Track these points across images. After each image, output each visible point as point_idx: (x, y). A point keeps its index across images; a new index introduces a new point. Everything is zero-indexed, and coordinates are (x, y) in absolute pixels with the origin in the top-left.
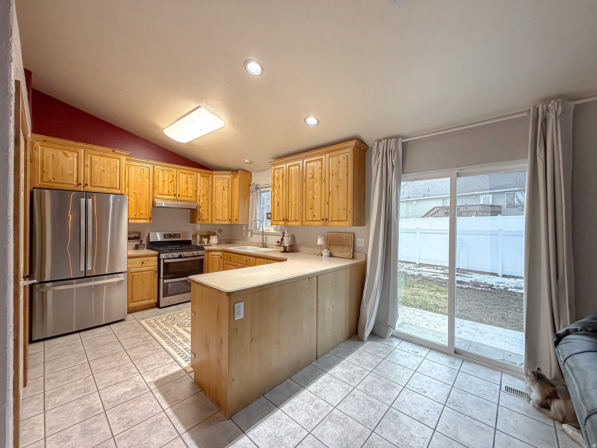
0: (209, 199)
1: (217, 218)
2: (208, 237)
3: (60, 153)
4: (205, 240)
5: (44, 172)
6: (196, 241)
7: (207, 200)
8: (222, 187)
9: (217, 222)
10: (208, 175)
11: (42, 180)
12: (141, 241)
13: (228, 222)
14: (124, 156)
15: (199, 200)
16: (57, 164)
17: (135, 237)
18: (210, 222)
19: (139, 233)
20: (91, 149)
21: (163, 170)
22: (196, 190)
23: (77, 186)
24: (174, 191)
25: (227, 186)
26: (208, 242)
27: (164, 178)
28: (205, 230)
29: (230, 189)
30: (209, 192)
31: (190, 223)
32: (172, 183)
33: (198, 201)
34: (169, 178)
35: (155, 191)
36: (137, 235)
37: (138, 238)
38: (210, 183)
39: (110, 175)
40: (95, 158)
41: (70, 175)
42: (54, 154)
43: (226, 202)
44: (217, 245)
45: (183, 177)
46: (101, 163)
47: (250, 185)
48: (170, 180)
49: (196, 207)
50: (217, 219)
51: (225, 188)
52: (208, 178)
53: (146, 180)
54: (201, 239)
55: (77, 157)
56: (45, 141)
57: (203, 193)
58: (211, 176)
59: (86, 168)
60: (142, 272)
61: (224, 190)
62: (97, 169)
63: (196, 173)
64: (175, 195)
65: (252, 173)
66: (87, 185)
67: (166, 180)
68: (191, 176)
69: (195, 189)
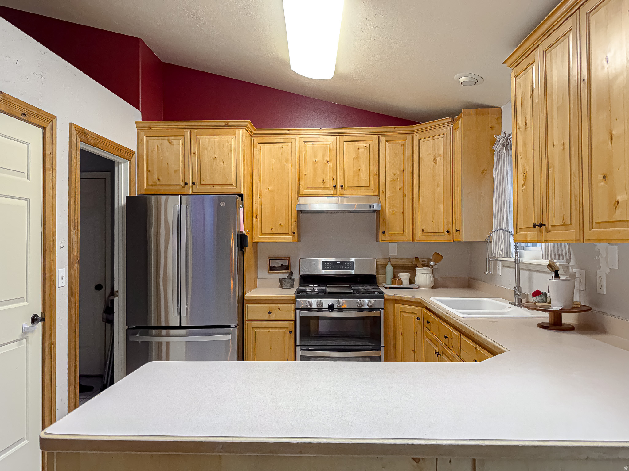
0: (406, 187)
1: (424, 228)
2: (412, 269)
3: (165, 141)
4: (405, 277)
5: (149, 171)
7: (402, 190)
8: (432, 157)
9: (424, 238)
10: (401, 137)
11: (148, 185)
12: (291, 273)
13: (445, 237)
14: (242, 130)
15: (383, 192)
16: (161, 157)
17: (282, 265)
18: (410, 238)
19: (289, 259)
20: (199, 127)
21: (314, 143)
22: (377, 173)
23: (184, 187)
24: (333, 179)
25: (441, 153)
26: (411, 282)
27: (315, 157)
28: (408, 255)
29: (449, 159)
30: (405, 172)
31: (376, 241)
32: (330, 164)
33: (380, 195)
34: (323, 155)
35: (302, 183)
36: (285, 263)
37: (286, 268)
38: (408, 153)
39: (222, 163)
40: (205, 140)
41: (175, 171)
42: (158, 145)
43: (440, 190)
44: (433, 288)
45: (349, 149)
46: (212, 147)
47: (493, 142)
48: (327, 159)
49: (370, 207)
50: (423, 230)
51: (438, 159)
52: (403, 142)
53: (286, 165)
54: (395, 276)
55: (183, 143)
56: (150, 128)
57: (393, 176)
58: (409, 138)
59: (193, 158)
61: (436, 163)
62: (207, 156)
63: (375, 138)
64: (335, 187)
65: (502, 108)
66: (194, 184)
67: (318, 161)
68: (365, 145)
69: (375, 171)
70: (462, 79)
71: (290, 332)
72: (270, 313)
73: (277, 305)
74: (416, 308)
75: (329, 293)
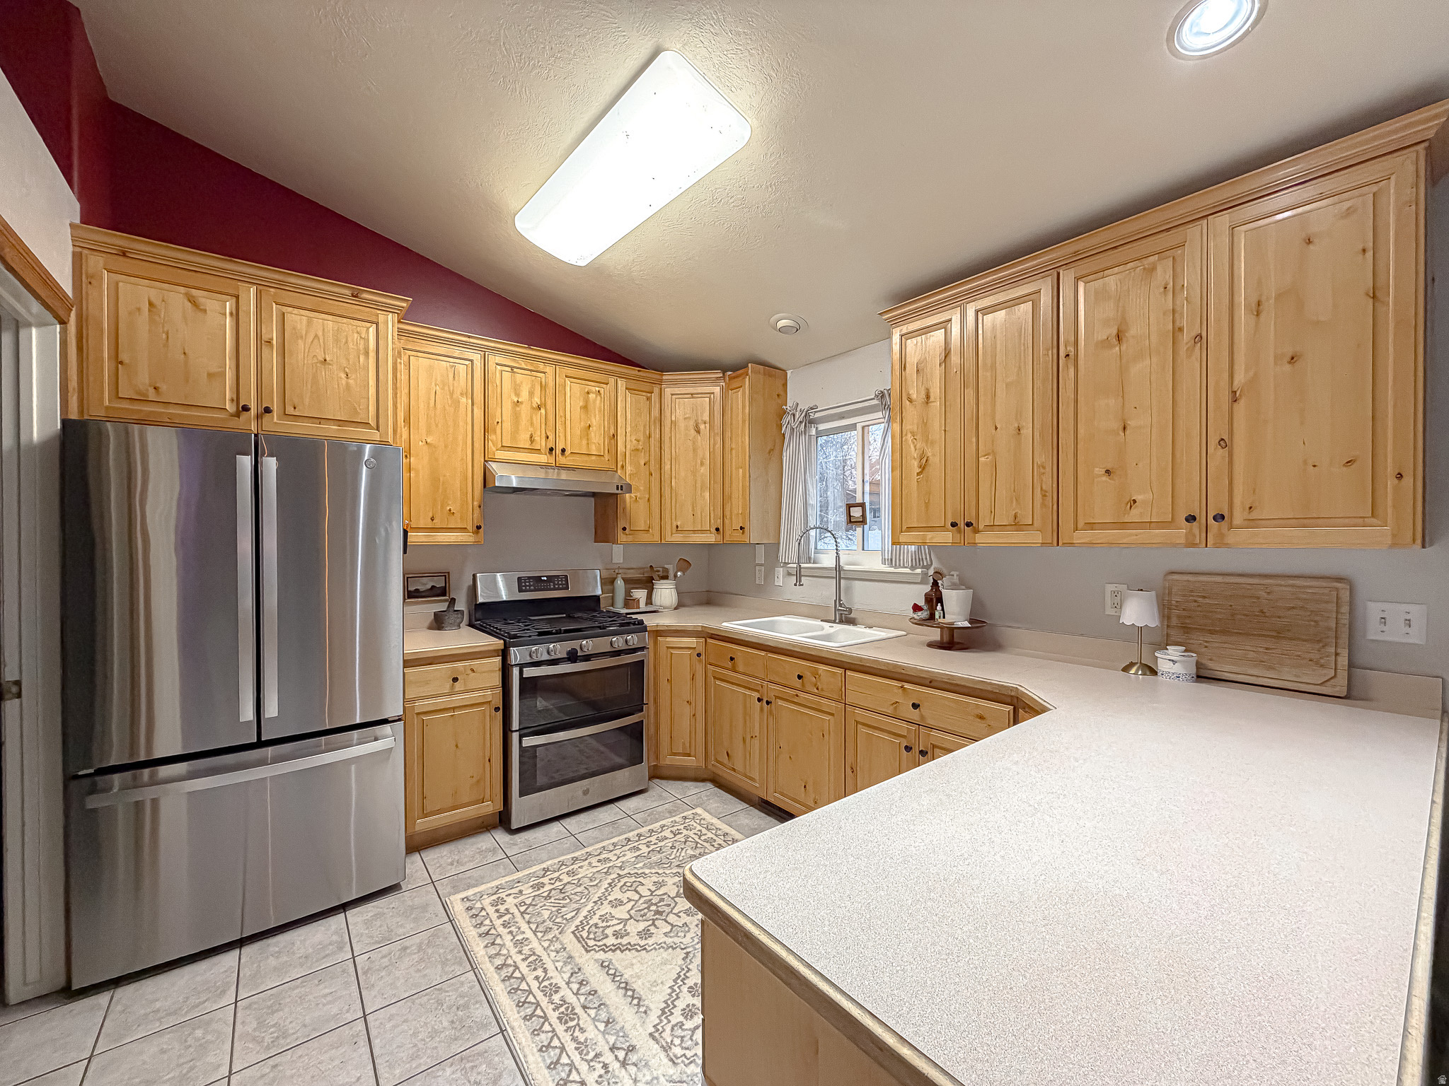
0: (652, 462)
1: (679, 524)
2: (648, 583)
3: (176, 298)
4: (640, 594)
5: (121, 363)
6: (613, 598)
7: (647, 465)
8: (692, 423)
9: (678, 538)
10: (646, 387)
11: (116, 396)
12: (453, 601)
13: (711, 538)
14: (391, 314)
15: (622, 467)
16: (164, 336)
17: (433, 587)
18: (657, 538)
19: (446, 576)
20: (281, 286)
21: (515, 370)
22: (614, 435)
23: (237, 415)
24: (548, 438)
25: (707, 419)
26: (649, 601)
27: (518, 395)
28: (639, 562)
29: (718, 429)
30: (652, 440)
31: (595, 542)
32: (543, 411)
33: (619, 471)
34: (531, 394)
35: (492, 437)
36: (440, 583)
37: (443, 592)
38: (655, 412)
39: (343, 376)
40: (297, 319)
41: (210, 375)
42: (153, 300)
43: (704, 470)
44: (676, 609)
45: (573, 392)
46: (316, 336)
47: (782, 414)
48: (537, 400)
49: (618, 489)
50: (677, 527)
51: (702, 427)
52: (649, 395)
53: (464, 400)
54: (628, 593)
55: (234, 312)
56: (124, 254)
57: (635, 442)
58: (656, 390)
59: (265, 351)
60: (454, 709)
61: (698, 432)
62: (301, 353)
63: (612, 380)
64: (551, 449)
65: (789, 373)
66: (268, 410)
67: (522, 403)
68: (597, 389)
69: (612, 431)
70: (781, 323)
71: (497, 709)
72: (455, 680)
73: (466, 663)
74: (694, 640)
75: (567, 631)
